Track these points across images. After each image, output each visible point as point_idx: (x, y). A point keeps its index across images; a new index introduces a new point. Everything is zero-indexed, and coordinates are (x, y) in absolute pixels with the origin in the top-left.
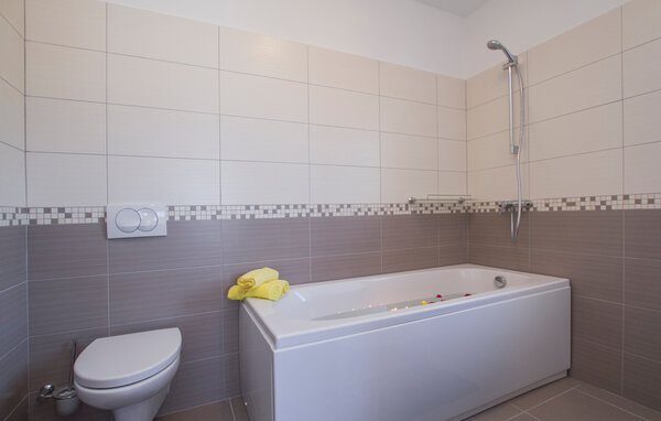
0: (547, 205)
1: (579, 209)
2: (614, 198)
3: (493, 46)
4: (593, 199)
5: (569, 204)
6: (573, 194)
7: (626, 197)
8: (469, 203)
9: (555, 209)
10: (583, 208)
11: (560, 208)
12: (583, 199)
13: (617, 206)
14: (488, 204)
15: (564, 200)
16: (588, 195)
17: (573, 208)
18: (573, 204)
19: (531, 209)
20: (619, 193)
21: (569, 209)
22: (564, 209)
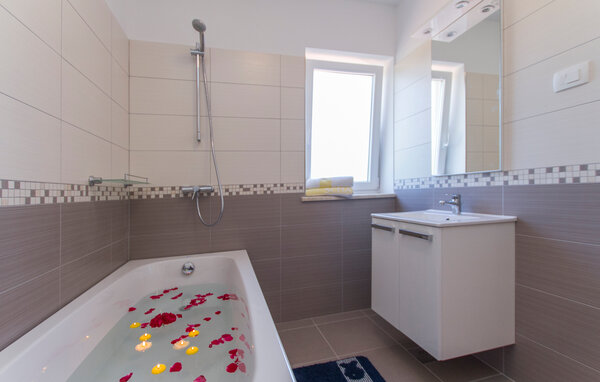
0: (227, 190)
1: (252, 193)
2: (275, 185)
3: (199, 27)
4: (262, 186)
5: (245, 190)
6: (248, 182)
7: (282, 185)
8: (135, 187)
9: (234, 194)
10: (255, 192)
11: (238, 193)
12: (255, 186)
13: (277, 191)
14: (161, 189)
15: (241, 186)
16: (259, 182)
17: (248, 193)
18: (248, 190)
19: (213, 194)
20: (278, 182)
21: (245, 193)
22: (241, 193)
